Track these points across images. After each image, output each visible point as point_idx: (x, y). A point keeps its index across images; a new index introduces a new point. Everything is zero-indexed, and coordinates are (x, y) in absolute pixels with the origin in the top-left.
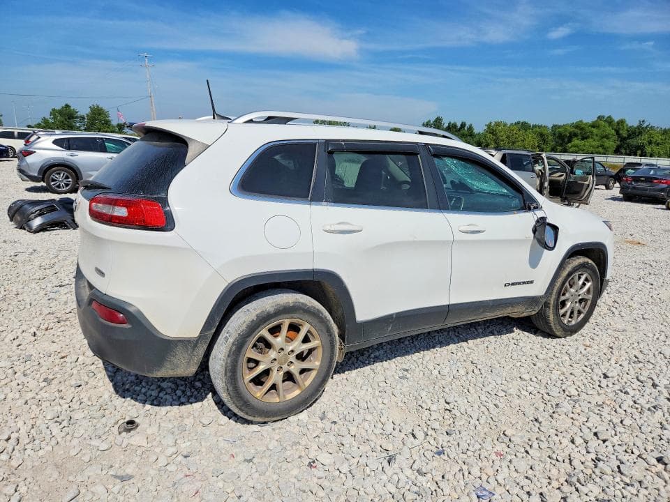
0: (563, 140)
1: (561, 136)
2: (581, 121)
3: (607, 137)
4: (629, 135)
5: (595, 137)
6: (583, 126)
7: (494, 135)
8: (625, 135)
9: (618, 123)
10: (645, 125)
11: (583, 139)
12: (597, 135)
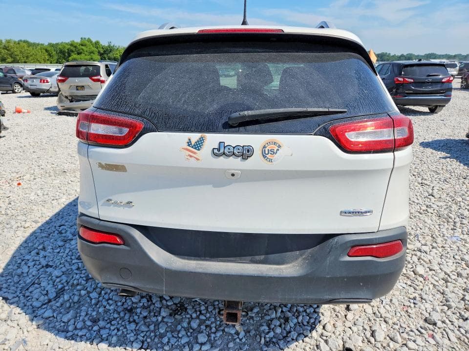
0: (64, 54)
1: (62, 52)
2: (73, 41)
3: (92, 52)
4: (105, 51)
5: (86, 53)
6: (75, 45)
7: (8, 50)
8: (102, 52)
9: (96, 43)
10: (112, 45)
11: (79, 54)
12: (86, 51)
